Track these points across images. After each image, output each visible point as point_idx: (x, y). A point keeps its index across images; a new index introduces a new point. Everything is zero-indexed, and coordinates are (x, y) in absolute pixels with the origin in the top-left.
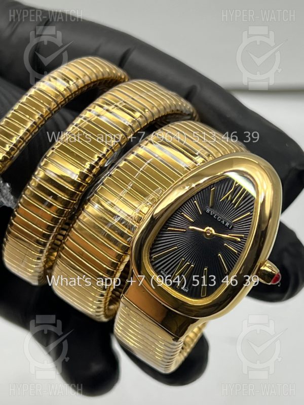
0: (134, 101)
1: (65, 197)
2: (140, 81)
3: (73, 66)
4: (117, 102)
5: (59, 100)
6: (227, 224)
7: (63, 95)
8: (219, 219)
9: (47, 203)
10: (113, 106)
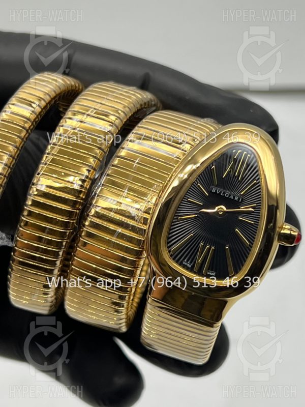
0: (104, 106)
1: (65, 219)
2: (100, 83)
3: (28, 88)
4: (87, 111)
5: (27, 126)
6: (236, 198)
7: (29, 119)
8: (227, 195)
9: (47, 230)
10: (85, 116)
